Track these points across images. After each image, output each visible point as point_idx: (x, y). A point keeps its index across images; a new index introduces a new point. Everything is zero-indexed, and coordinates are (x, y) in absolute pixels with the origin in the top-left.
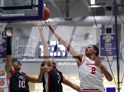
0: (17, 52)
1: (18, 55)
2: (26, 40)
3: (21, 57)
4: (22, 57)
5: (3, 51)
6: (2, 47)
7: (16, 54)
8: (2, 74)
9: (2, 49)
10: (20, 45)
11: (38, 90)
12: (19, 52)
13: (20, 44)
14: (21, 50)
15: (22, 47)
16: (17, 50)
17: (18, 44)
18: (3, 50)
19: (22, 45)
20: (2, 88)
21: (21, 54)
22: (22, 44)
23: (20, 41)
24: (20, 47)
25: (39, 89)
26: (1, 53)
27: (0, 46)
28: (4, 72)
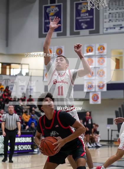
0: (107, 20)
1: (109, 23)
2: (117, 3)
3: (112, 26)
4: (114, 25)
5: (88, 20)
6: (87, 14)
7: (105, 22)
8: (90, 50)
9: (87, 17)
10: (110, 10)
12: (110, 20)
13: (110, 8)
14: (112, 17)
15: (113, 13)
16: (107, 17)
17: (108, 8)
18: (88, 18)
19: (112, 10)
21: (112, 22)
22: (113, 8)
23: (111, 4)
24: (110, 13)
26: (86, 23)
27: (84, 13)
28: (92, 48)
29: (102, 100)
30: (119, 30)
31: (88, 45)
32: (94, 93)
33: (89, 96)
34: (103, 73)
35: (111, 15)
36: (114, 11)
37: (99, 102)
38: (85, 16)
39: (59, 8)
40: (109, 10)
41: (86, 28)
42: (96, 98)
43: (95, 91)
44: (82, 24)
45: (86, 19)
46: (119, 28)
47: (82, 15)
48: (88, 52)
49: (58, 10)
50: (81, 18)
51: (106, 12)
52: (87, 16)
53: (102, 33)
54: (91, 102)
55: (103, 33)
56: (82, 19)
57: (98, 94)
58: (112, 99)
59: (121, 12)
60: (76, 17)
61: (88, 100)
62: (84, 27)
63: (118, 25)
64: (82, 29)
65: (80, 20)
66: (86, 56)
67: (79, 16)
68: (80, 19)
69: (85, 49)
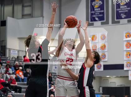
6: (126, 7)
8: (128, 36)
9: (125, 9)
18: (127, 10)
20: (129, 50)
26: (125, 13)
27: (123, 5)
28: (130, 34)
31: (126, 32)
33: (128, 74)
38: (123, 8)
39: (102, 2)
41: (125, 18)
44: (122, 14)
47: (121, 7)
48: (126, 37)
49: (102, 3)
56: (121, 10)
60: (116, 9)
61: (128, 77)
62: (123, 17)
64: (122, 18)
65: (120, 12)
66: (125, 41)
67: (119, 8)
69: (125, 35)
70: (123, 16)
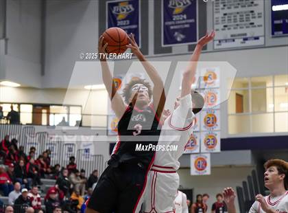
0: (221, 26)
1: (224, 31)
3: (229, 37)
4: (232, 36)
6: (185, 17)
7: (217, 30)
9: (184, 22)
10: (226, 8)
11: (274, 112)
12: (225, 26)
13: (224, 6)
14: (229, 20)
15: (231, 14)
16: (220, 21)
17: (221, 6)
18: (187, 23)
19: (229, 8)
21: (229, 29)
22: (231, 5)
24: (225, 14)
25: (276, 110)
26: (183, 31)
27: (179, 14)
29: (212, 168)
30: (242, 43)
32: (199, 156)
33: (189, 162)
34: (215, 119)
35: (226, 16)
36: (233, 10)
37: (208, 171)
38: (180, 20)
39: (134, 6)
40: (223, 9)
41: (183, 41)
42: (201, 165)
43: (200, 153)
44: (176, 33)
45: (183, 24)
46: (242, 40)
47: (175, 18)
50: (173, 23)
51: (219, 12)
52: (184, 19)
53: (212, 50)
54: (194, 171)
55: (214, 49)
56: (175, 25)
57: (206, 157)
58: (230, 166)
59: (245, 12)
60: (165, 21)
61: (189, 168)
62: (179, 39)
63: (239, 35)
64: (177, 42)
65: (172, 27)
67: (171, 19)
68: (173, 25)
70: (180, 37)
